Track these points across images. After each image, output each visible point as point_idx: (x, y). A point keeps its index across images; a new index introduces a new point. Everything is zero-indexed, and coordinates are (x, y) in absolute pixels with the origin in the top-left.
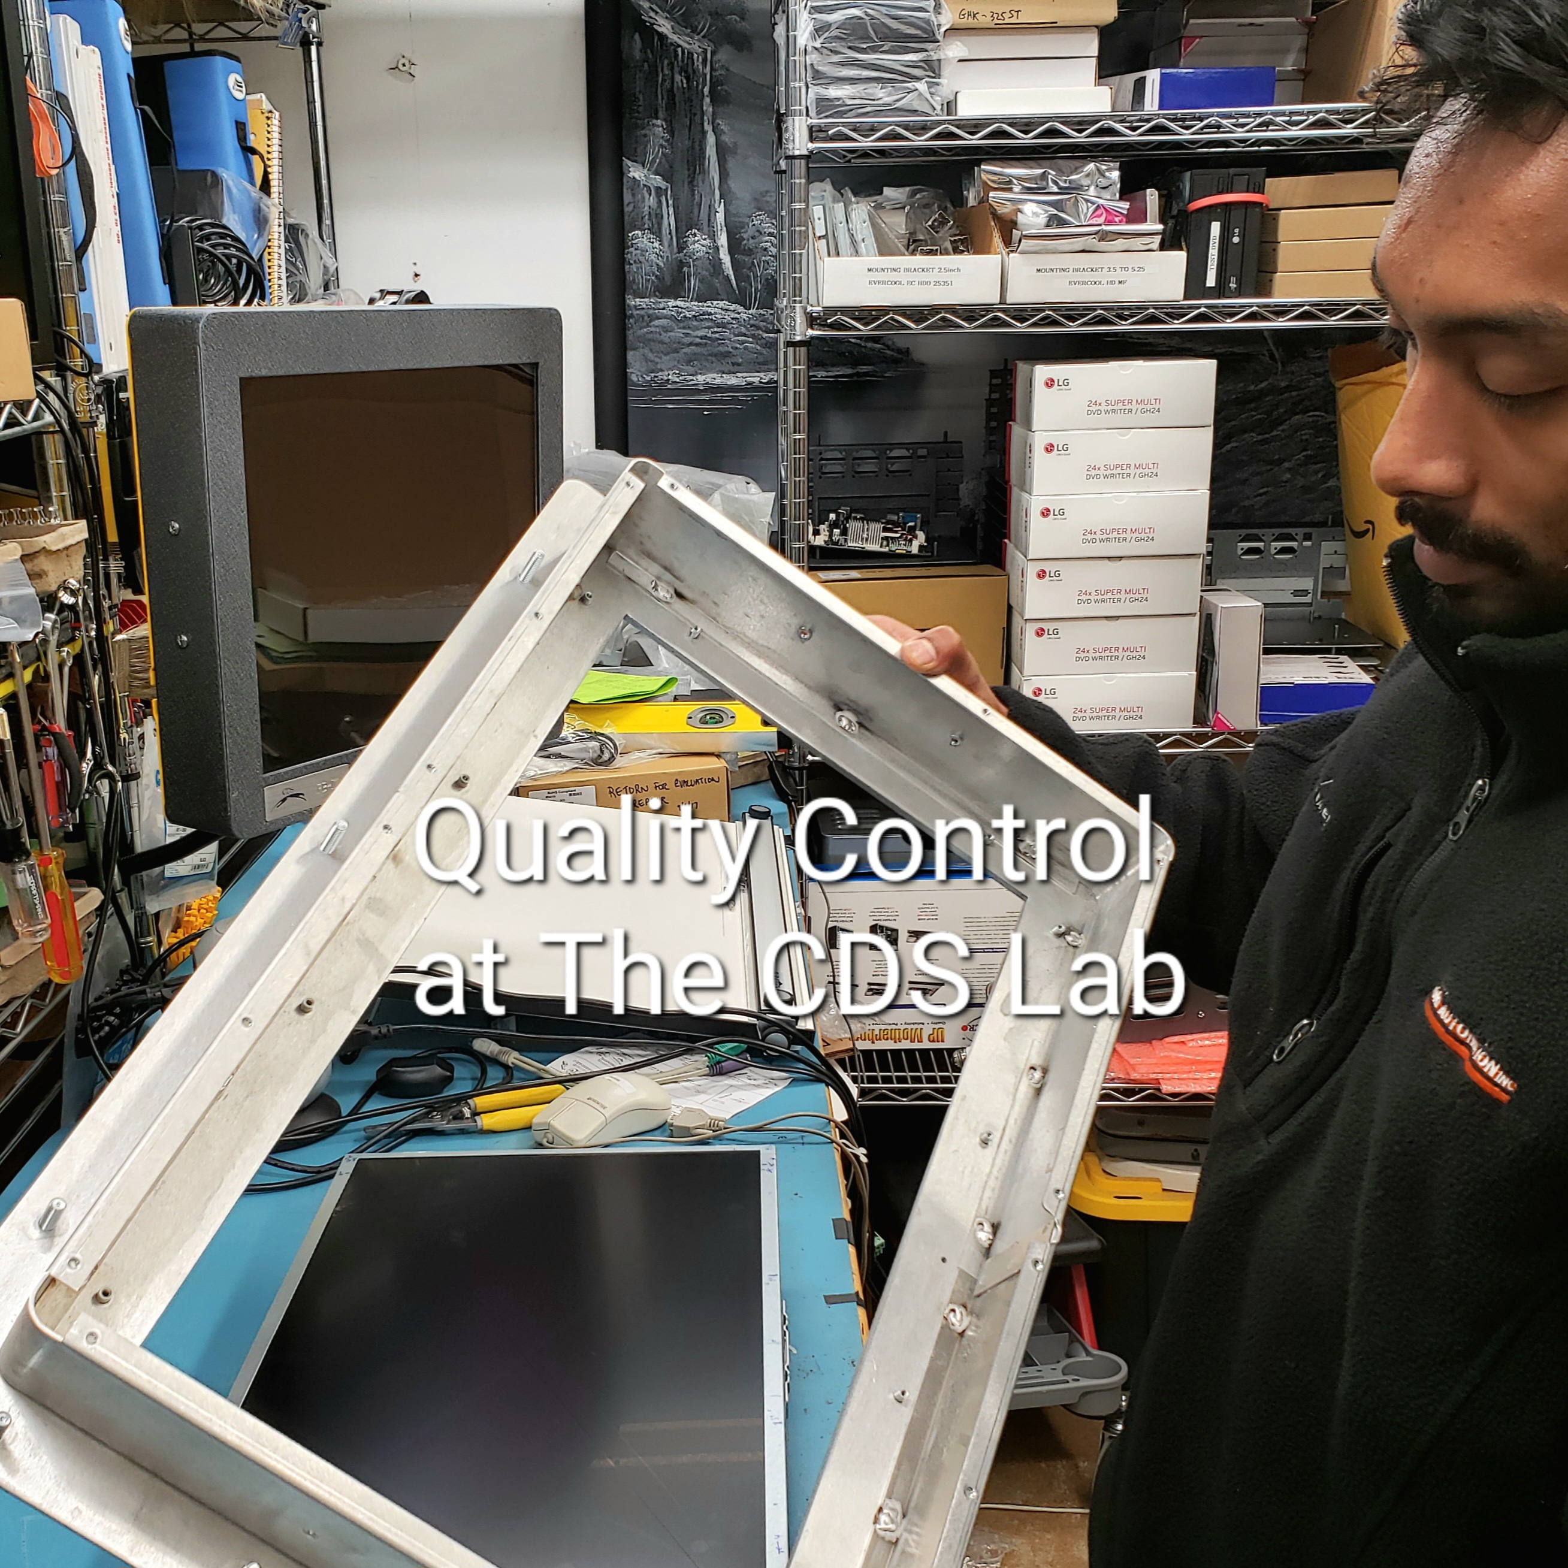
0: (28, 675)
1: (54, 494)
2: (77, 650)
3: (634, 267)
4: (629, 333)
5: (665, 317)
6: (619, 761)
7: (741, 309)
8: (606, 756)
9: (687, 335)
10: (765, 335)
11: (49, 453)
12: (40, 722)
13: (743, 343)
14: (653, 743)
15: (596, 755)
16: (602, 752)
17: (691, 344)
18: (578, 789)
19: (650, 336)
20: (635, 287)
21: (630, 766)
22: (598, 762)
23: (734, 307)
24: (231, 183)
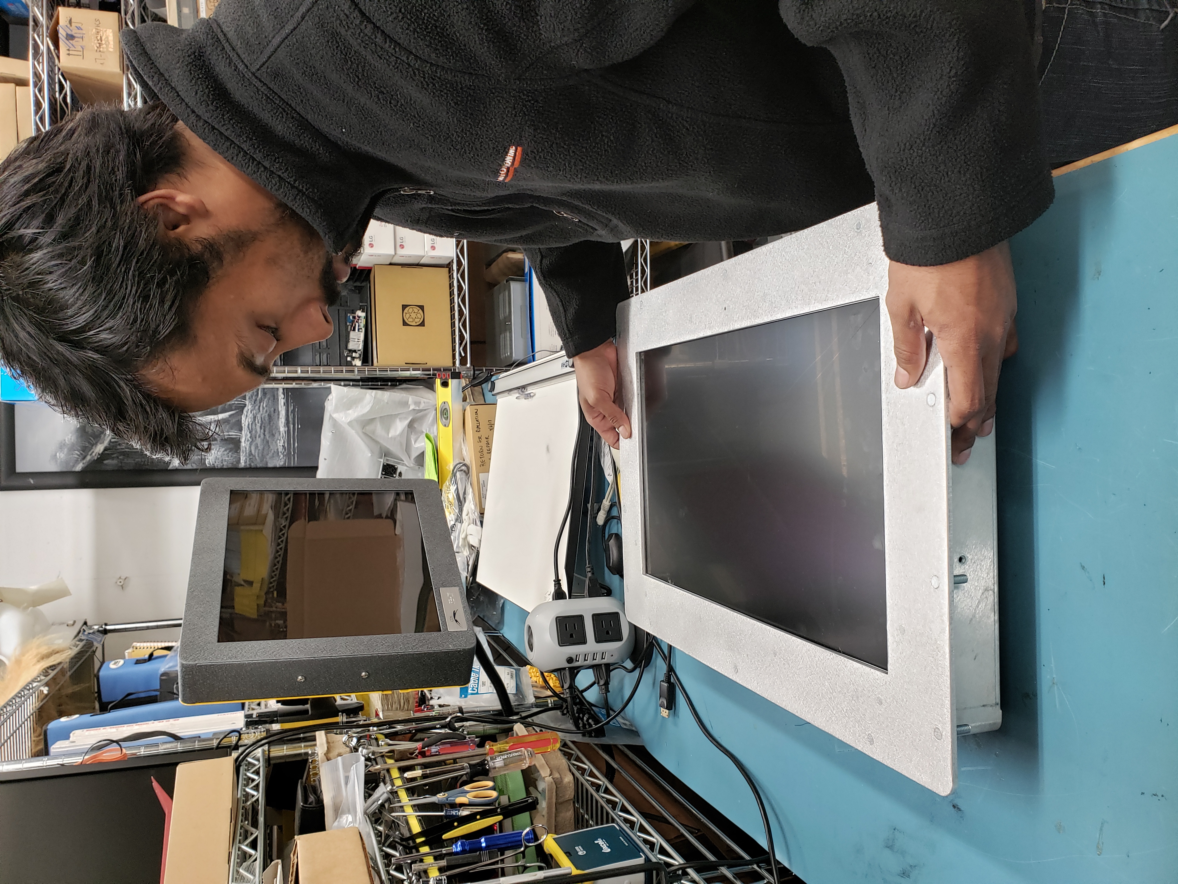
0: (390, 761)
1: (303, 751)
2: (383, 737)
3: (225, 463)
4: (258, 466)
5: (250, 447)
6: (467, 462)
7: (246, 409)
8: (464, 468)
9: (259, 436)
10: (260, 396)
11: (281, 754)
12: (416, 755)
13: (263, 408)
14: (458, 445)
15: (464, 474)
16: (461, 470)
17: (264, 434)
18: (481, 482)
19: (260, 455)
20: (235, 463)
21: (469, 455)
22: (467, 473)
23: (245, 412)
24: (167, 666)
